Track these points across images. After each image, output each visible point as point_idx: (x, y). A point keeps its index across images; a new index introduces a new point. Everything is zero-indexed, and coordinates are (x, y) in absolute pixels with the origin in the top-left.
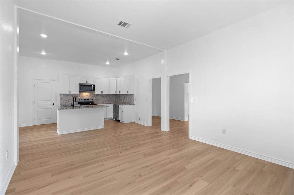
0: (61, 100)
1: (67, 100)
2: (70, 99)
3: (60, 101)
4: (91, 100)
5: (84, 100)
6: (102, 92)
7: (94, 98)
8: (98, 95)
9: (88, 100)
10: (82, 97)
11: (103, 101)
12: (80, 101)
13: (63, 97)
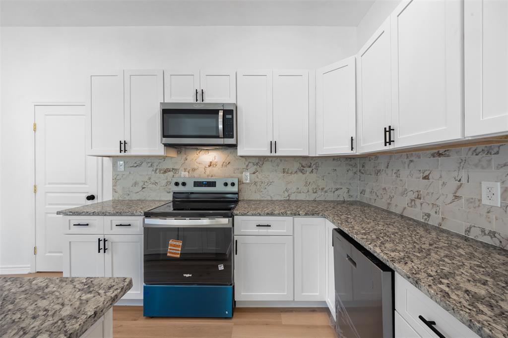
0: (116, 180)
1: (136, 184)
2: (146, 179)
3: (114, 185)
4: (226, 184)
5: (197, 184)
6: (273, 146)
7: (247, 177)
8: (260, 160)
9: (212, 184)
10: (194, 170)
11: (287, 190)
12: (181, 189)
13: (122, 168)
